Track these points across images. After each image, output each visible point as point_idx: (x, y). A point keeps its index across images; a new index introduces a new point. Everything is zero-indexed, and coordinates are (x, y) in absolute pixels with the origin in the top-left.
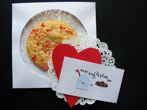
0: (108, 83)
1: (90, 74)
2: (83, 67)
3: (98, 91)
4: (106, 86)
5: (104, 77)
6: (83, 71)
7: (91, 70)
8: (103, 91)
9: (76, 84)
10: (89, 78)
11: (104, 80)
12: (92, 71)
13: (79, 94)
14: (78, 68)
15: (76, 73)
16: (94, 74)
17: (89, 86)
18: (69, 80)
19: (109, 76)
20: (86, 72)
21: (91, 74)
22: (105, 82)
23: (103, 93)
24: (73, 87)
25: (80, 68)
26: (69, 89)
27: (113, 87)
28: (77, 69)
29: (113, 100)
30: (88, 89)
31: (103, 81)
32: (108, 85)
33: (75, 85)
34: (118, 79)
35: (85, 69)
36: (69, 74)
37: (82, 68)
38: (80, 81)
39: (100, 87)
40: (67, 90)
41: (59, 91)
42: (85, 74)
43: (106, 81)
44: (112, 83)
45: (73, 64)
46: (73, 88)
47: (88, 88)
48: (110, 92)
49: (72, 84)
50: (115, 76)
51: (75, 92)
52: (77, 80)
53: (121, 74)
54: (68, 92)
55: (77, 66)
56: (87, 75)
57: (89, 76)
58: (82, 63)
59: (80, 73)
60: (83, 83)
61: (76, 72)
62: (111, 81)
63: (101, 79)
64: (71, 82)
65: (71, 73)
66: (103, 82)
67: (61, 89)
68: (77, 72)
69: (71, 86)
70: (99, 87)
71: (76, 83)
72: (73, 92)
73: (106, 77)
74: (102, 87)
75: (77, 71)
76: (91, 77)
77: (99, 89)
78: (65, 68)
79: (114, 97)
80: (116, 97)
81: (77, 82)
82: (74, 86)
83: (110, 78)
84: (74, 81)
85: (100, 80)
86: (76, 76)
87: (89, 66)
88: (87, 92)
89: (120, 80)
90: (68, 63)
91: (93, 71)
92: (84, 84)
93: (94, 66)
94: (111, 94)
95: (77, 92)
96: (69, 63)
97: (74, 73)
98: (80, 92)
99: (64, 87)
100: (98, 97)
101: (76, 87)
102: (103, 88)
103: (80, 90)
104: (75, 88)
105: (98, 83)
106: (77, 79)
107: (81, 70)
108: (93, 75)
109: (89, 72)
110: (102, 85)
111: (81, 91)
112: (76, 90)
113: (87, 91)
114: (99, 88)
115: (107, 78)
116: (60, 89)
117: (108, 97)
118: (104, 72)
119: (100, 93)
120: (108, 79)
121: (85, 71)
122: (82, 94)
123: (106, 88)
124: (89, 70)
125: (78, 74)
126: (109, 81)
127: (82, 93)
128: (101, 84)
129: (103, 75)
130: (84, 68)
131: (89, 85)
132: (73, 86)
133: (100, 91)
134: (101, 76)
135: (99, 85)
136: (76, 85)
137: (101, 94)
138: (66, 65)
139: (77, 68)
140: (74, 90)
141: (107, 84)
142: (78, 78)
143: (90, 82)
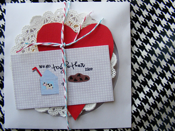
0: (88, 73)
1: (55, 68)
2: (41, 61)
3: (76, 90)
4: (87, 78)
5: (79, 66)
6: (44, 67)
7: (55, 62)
8: (85, 88)
9: (40, 88)
10: (55, 75)
11: (79, 70)
12: (57, 63)
13: (48, 102)
14: (35, 65)
15: (34, 73)
16: (61, 66)
17: (60, 86)
18: (28, 87)
19: (86, 62)
20: (48, 66)
21: (57, 67)
22: (82, 73)
23: (85, 91)
24: (37, 95)
25: (37, 64)
26: (33, 100)
27: (99, 77)
28: (33, 68)
29: (106, 97)
30: (60, 92)
31: (80, 73)
32: (90, 77)
33: (38, 91)
34: (103, 63)
35: (46, 62)
36: (25, 78)
37: (41, 63)
38: (45, 83)
39: (78, 83)
40: (29, 101)
41: (20, 106)
42: (47, 70)
43: (83, 71)
44: (94, 71)
45: (26, 62)
46: (37, 97)
47: (59, 89)
48: (97, 87)
49: (34, 90)
50: (95, 59)
51: (42, 101)
52: (39, 84)
53: (105, 53)
54: (32, 104)
55: (32, 63)
56: (50, 70)
57: (55, 72)
58: (38, 56)
59: (40, 72)
60: (48, 84)
61: (33, 71)
62: (91, 69)
63: (74, 70)
64: (31, 88)
65: (27, 75)
66: (79, 75)
67: (22, 103)
68: (36, 72)
69: (33, 94)
70: (76, 83)
71: (38, 87)
72: (39, 103)
73: (81, 65)
74: (81, 83)
75: (35, 69)
76: (57, 72)
77: (77, 87)
78: (17, 71)
79: (106, 92)
80: (110, 90)
81: (40, 86)
82: (38, 93)
83: (89, 65)
84: (35, 86)
85: (73, 72)
86: (35, 78)
87: (50, 57)
88: (60, 96)
89: (106, 63)
90: (18, 61)
91: (59, 62)
92: (51, 85)
93: (57, 54)
94: (100, 89)
95: (44, 101)
96: (19, 63)
97: (31, 75)
98: (49, 99)
99: (23, 98)
100: (80, 99)
101: (40, 93)
102: (83, 82)
103: (48, 96)
104: (41, 96)
105: (73, 77)
106: (39, 81)
107: (41, 67)
108: (61, 69)
109: (52, 66)
110: (80, 78)
111: (50, 97)
112: (43, 98)
113: (60, 94)
114: (76, 85)
115: (84, 67)
116: (19, 104)
117: (95, 95)
118: (76, 58)
119: (81, 92)
120: (86, 67)
121: (46, 67)
122: (53, 102)
123: (88, 82)
124: (52, 63)
125: (38, 74)
126: (89, 70)
127: (53, 99)
128: (78, 78)
129: (75, 64)
130: (43, 63)
131: (59, 84)
132: (35, 94)
133: (80, 88)
134: (73, 66)
135: (76, 81)
136: (40, 91)
137: (83, 93)
138: (16, 66)
139: (33, 65)
140: (40, 99)
141: (87, 75)
142: (39, 79)
143: (58, 80)
